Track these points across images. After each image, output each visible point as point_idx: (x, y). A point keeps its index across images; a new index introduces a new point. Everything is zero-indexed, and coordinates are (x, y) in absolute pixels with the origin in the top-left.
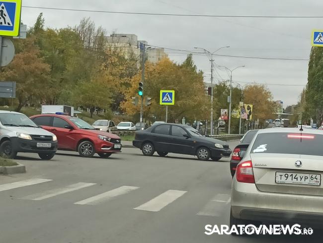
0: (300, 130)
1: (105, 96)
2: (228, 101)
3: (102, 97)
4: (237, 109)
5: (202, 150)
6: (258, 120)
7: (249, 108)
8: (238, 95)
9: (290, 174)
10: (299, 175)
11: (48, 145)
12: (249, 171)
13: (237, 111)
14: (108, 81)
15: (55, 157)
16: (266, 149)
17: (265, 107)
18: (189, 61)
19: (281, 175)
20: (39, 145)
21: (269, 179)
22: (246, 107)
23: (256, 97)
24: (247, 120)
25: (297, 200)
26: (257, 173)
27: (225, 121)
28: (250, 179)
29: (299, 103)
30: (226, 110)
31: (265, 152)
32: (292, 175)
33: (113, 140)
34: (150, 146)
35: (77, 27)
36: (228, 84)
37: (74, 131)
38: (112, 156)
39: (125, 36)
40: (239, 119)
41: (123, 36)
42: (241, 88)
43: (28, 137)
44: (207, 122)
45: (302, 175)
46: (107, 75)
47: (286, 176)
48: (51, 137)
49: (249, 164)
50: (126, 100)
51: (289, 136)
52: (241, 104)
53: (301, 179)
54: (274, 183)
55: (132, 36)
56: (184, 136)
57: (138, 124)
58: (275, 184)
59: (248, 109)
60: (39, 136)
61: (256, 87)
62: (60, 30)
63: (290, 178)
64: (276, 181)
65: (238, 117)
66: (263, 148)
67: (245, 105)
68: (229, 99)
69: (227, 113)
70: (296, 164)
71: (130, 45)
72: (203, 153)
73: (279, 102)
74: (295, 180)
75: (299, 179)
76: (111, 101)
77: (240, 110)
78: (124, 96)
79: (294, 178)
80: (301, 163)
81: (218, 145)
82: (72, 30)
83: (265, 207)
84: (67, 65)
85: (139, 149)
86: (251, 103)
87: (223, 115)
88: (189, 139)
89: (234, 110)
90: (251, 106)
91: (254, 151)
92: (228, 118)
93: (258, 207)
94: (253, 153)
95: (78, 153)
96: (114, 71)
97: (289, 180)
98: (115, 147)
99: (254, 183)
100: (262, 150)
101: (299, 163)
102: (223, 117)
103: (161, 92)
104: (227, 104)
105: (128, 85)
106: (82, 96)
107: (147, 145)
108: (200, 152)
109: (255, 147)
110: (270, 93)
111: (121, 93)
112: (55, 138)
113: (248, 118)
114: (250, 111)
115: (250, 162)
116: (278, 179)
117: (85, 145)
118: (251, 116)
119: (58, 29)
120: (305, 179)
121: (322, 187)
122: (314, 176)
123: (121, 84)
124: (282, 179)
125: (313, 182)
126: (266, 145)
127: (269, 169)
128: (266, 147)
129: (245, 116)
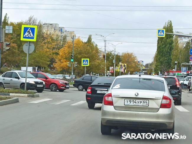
0: (139, 76)
1: (45, 60)
3: (44, 61)
4: (118, 66)
6: (129, 72)
8: (119, 59)
9: (132, 100)
10: (137, 101)
11: (42, 86)
13: (118, 68)
14: (46, 52)
15: (43, 92)
17: (133, 65)
18: (90, 40)
19: (127, 101)
20: (38, 86)
22: (123, 66)
23: (128, 60)
25: (136, 114)
26: (114, 100)
27: (112, 73)
28: (111, 103)
29: (152, 63)
30: (113, 67)
31: (119, 88)
33: (66, 84)
34: (82, 86)
35: (27, 21)
36: (112, 53)
37: (48, 80)
38: (65, 91)
39: (52, 25)
40: (119, 72)
42: (120, 54)
43: (34, 83)
44: (103, 74)
45: (139, 101)
46: (45, 48)
47: (130, 101)
48: (43, 82)
50: (56, 62)
52: (120, 63)
53: (138, 103)
55: (56, 24)
57: (71, 76)
58: (124, 106)
59: (124, 66)
60: (38, 82)
61: (128, 54)
62: (17, 23)
63: (132, 102)
64: (124, 104)
66: (118, 86)
67: (122, 64)
68: (114, 61)
69: (113, 69)
70: (135, 94)
71: (55, 30)
74: (135, 104)
75: (137, 103)
76: (49, 63)
77: (120, 67)
78: (56, 60)
79: (135, 102)
80: (138, 94)
82: (24, 23)
83: (119, 118)
84: (22, 43)
86: (126, 63)
87: (111, 70)
89: (116, 67)
90: (126, 65)
91: (114, 88)
93: (115, 118)
95: (50, 90)
96: (49, 46)
97: (132, 104)
98: (67, 87)
99: (113, 105)
100: (118, 87)
101: (137, 94)
102: (111, 71)
104: (112, 64)
105: (57, 54)
106: (33, 61)
107: (80, 86)
109: (114, 86)
110: (136, 57)
111: (53, 58)
112: (44, 83)
113: (124, 71)
114: (125, 68)
115: (111, 94)
116: (126, 103)
117: (52, 86)
118: (126, 70)
119: (16, 22)
120: (140, 103)
121: (149, 107)
122: (145, 101)
123: (53, 53)
124: (128, 103)
125: (145, 104)
126: (120, 84)
127: (121, 98)
128: (120, 86)
129: (122, 70)
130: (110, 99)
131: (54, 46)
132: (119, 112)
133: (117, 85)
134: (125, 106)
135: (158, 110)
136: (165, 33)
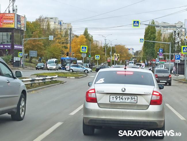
0: (125, 69)
7: (118, 56)
9: (118, 96)
10: (124, 97)
13: (113, 57)
16: (104, 81)
17: (125, 55)
19: (113, 97)
21: (105, 100)
25: (123, 112)
26: (98, 96)
28: (94, 100)
31: (103, 83)
32: (120, 97)
40: (114, 60)
41: (51, 18)
45: (126, 97)
47: (116, 97)
49: (93, 91)
51: (118, 73)
52: (115, 54)
53: (125, 99)
58: (109, 103)
63: (118, 99)
64: (110, 101)
66: (102, 80)
69: (110, 59)
70: (122, 90)
71: (55, 23)
79: (121, 99)
80: (125, 90)
83: (103, 117)
86: (119, 53)
91: (97, 83)
92: (111, 61)
93: (100, 117)
94: (96, 84)
97: (118, 100)
99: (96, 102)
100: (102, 82)
101: (124, 89)
102: (108, 61)
109: (97, 80)
113: (118, 60)
114: (118, 57)
115: (94, 89)
116: (111, 100)
118: (119, 59)
120: (128, 99)
121: (138, 104)
122: (133, 97)
123: (62, 47)
124: (113, 99)
125: (133, 101)
126: (104, 79)
127: (106, 94)
128: (104, 80)
129: (116, 59)
130: (93, 96)
131: (63, 41)
132: (104, 110)
133: (101, 80)
135: (148, 106)
136: (144, 40)
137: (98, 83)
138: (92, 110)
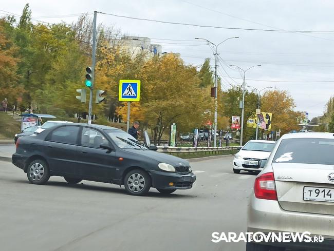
2: (241, 107)
4: (253, 117)
5: (133, 175)
6: (280, 131)
7: (268, 117)
8: (253, 101)
9: (321, 190)
12: (270, 186)
13: (254, 120)
16: (291, 159)
18: (206, 67)
19: (310, 191)
21: (295, 195)
22: (264, 116)
23: (276, 105)
24: (266, 130)
28: (271, 195)
30: (238, 118)
31: (290, 162)
32: (324, 191)
34: (41, 166)
35: (74, 24)
39: (137, 39)
40: (256, 129)
41: (134, 39)
42: (258, 93)
47: (317, 191)
50: (123, 106)
52: (258, 111)
54: (301, 201)
55: (145, 38)
56: (102, 147)
61: (276, 93)
62: (54, 25)
63: (321, 194)
64: (303, 198)
65: (254, 127)
66: (288, 156)
67: (263, 112)
68: (241, 105)
69: (239, 121)
70: (330, 177)
71: (143, 49)
72: (136, 181)
73: (305, 114)
74: (328, 198)
75: (333, 196)
77: (257, 119)
79: (327, 195)
81: (164, 166)
82: (67, 26)
83: (290, 230)
85: (22, 171)
86: (271, 111)
87: (234, 124)
88: (113, 153)
90: (270, 114)
91: (278, 160)
92: (240, 126)
94: (275, 162)
97: (321, 197)
99: (276, 199)
100: (287, 160)
102: (233, 126)
103: (122, 82)
107: (37, 164)
108: (130, 179)
109: (278, 155)
110: (292, 100)
113: (267, 127)
114: (269, 120)
115: (272, 174)
116: (307, 196)
118: (270, 126)
119: (50, 24)
124: (312, 195)
126: (292, 153)
127: (296, 183)
128: (291, 156)
129: (262, 126)
130: (269, 185)
132: (290, 216)
133: (285, 155)
134: (304, 202)
137: (279, 162)
138: (265, 215)
